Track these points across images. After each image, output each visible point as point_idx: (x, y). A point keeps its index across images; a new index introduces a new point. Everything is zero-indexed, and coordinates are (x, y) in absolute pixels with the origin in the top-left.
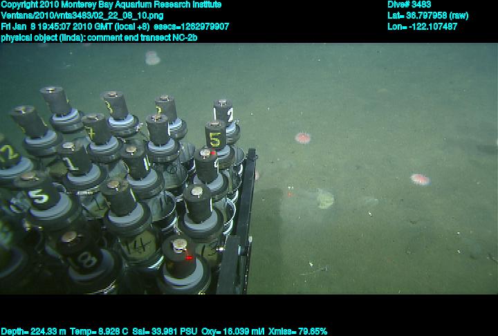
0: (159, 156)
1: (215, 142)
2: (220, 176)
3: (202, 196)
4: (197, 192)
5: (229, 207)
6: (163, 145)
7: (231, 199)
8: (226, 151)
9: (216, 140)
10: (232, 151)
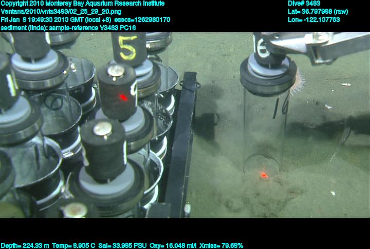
0: (31, 78)
1: (127, 53)
2: (139, 110)
3: (110, 137)
4: (103, 130)
5: (153, 164)
6: (38, 60)
7: (156, 150)
8: (146, 69)
9: (130, 48)
10: (156, 69)
